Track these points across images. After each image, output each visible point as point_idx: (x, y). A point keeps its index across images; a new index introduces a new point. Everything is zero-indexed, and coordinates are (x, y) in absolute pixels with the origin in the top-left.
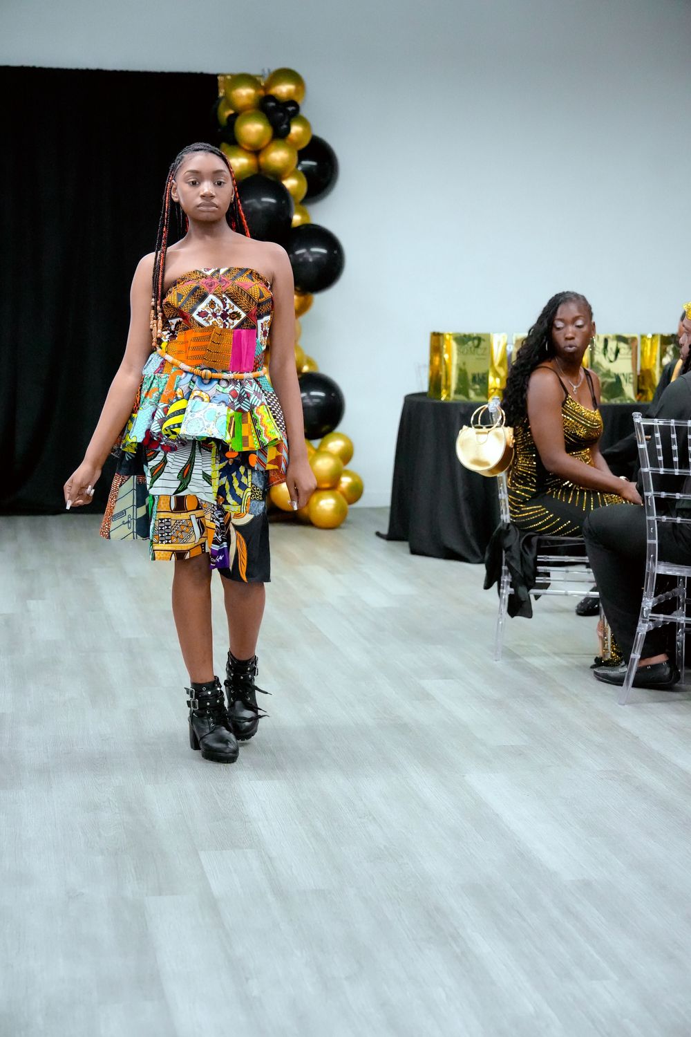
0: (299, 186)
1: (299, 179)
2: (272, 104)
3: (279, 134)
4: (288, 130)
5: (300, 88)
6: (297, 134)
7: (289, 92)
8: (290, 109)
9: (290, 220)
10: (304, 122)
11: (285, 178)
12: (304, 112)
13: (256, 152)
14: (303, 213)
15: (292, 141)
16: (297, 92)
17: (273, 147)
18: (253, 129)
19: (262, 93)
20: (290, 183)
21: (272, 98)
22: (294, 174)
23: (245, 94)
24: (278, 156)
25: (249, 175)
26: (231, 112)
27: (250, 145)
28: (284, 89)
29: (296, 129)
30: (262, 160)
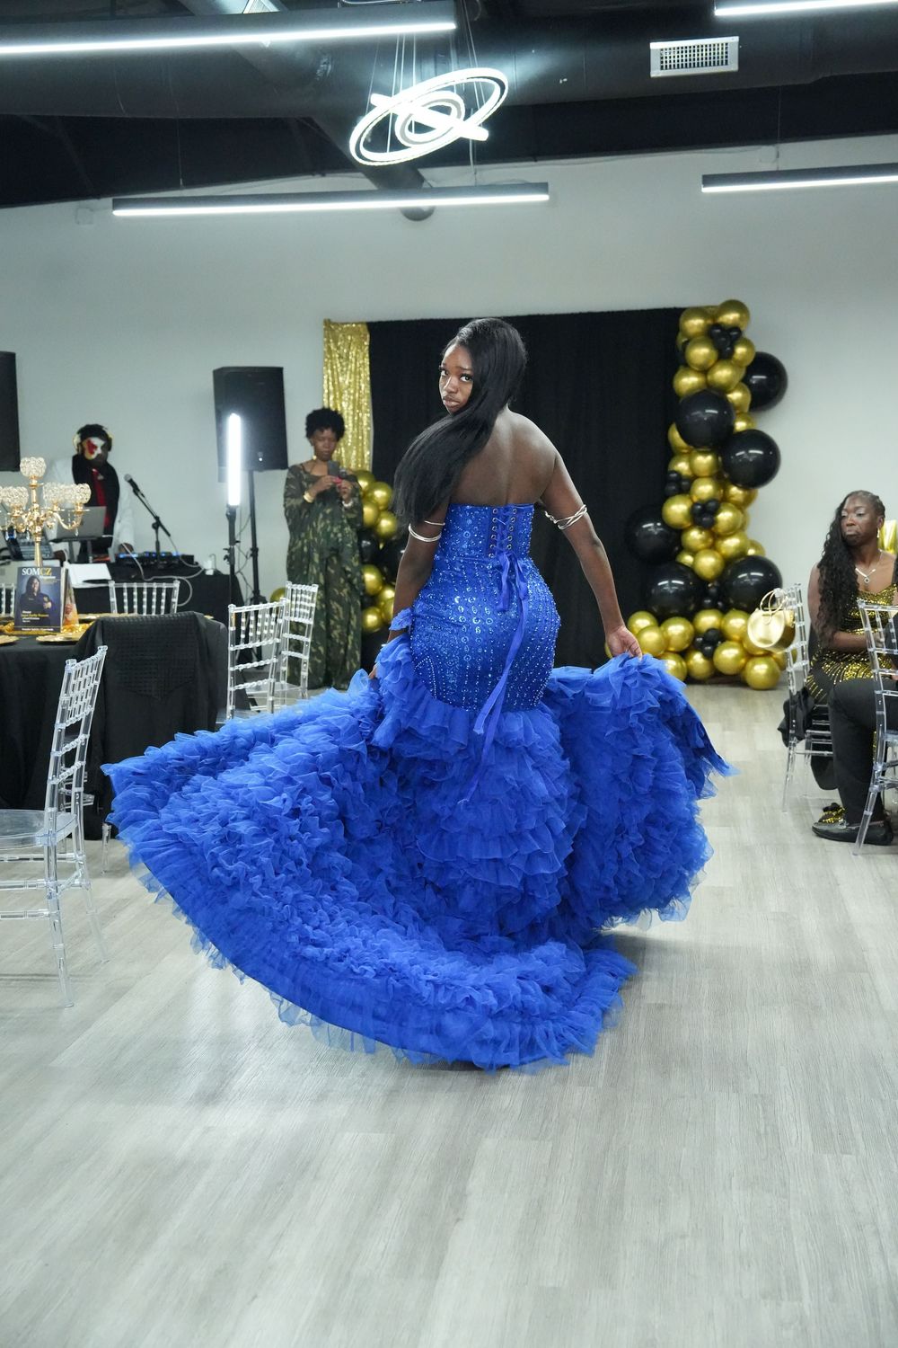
0: (743, 398)
1: (744, 391)
2: (718, 331)
3: (724, 355)
4: (732, 352)
5: (744, 315)
6: (742, 354)
7: (734, 320)
8: (735, 333)
9: (732, 427)
10: (748, 343)
11: (730, 392)
12: (747, 334)
13: (705, 371)
14: (748, 420)
15: (737, 361)
16: (741, 319)
17: (718, 367)
18: (701, 353)
19: (710, 322)
20: (735, 396)
21: (718, 326)
22: (737, 388)
23: (695, 324)
24: (723, 374)
25: (698, 391)
26: (686, 339)
27: (697, 365)
28: (731, 317)
29: (740, 350)
30: (709, 378)
